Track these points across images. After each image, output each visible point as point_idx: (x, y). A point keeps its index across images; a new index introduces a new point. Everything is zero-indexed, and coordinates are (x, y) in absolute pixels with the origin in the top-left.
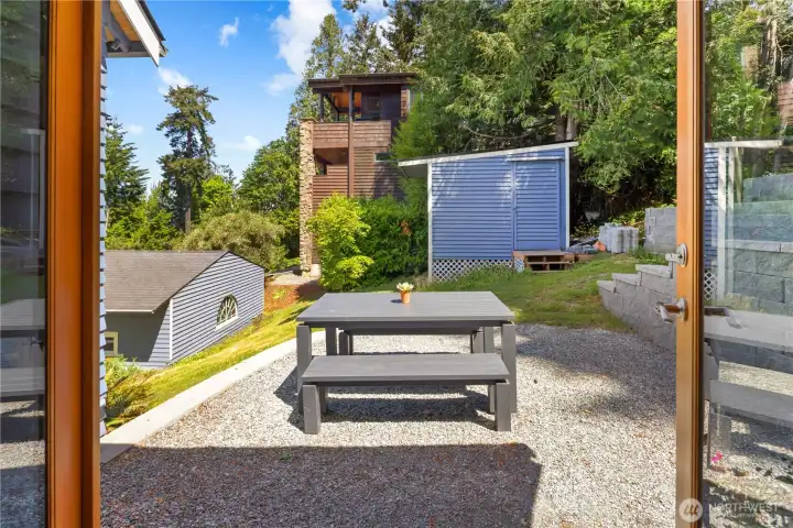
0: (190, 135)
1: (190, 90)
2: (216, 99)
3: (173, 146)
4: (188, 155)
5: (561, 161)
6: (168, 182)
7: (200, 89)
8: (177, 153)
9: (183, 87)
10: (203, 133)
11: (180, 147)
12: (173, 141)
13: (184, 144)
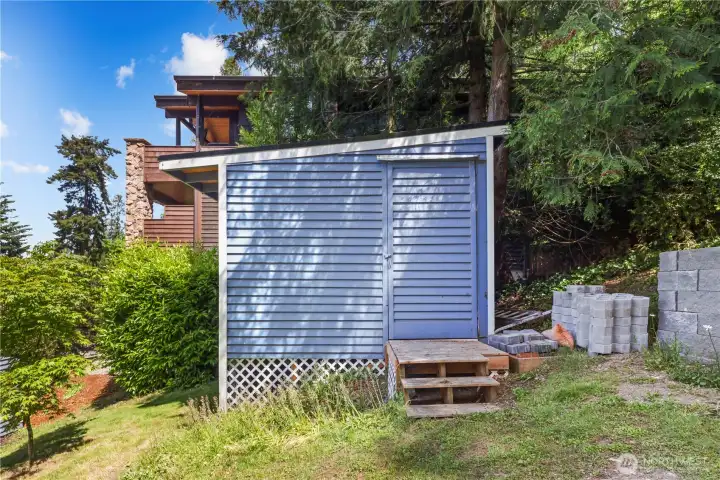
0: (88, 190)
1: (87, 141)
2: (117, 152)
3: (69, 201)
4: (87, 211)
5: (479, 162)
6: (61, 240)
7: (100, 140)
8: (72, 210)
9: (79, 136)
10: (102, 188)
11: (76, 203)
12: (68, 196)
13: (81, 200)
